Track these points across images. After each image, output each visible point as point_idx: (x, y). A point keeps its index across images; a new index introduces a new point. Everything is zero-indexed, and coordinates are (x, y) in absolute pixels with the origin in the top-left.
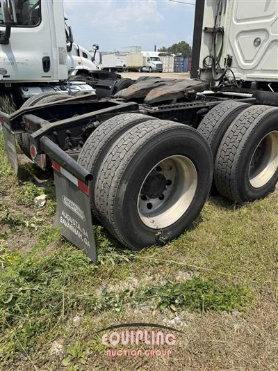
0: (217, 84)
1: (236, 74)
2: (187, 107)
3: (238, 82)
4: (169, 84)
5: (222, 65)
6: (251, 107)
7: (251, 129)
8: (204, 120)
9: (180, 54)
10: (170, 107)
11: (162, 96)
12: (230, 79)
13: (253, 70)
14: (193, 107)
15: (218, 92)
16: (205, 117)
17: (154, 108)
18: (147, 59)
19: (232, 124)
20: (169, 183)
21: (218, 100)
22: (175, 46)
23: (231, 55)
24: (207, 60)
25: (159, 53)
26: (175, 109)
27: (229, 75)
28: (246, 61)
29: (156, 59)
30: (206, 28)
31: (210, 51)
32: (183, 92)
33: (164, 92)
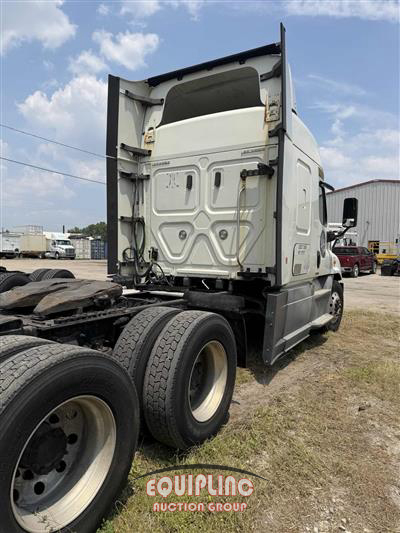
0: (143, 280)
1: (163, 269)
2: (99, 318)
3: (168, 277)
4: (72, 287)
5: (147, 258)
6: (181, 314)
7: (182, 342)
8: (124, 334)
9: (99, 237)
10: (72, 320)
11: (60, 304)
12: (159, 274)
13: (182, 264)
14: (107, 316)
15: (145, 291)
16: (125, 330)
17: (47, 322)
18: (51, 243)
19: (160, 338)
20: (73, 439)
21: (142, 304)
22: (91, 228)
23: (156, 247)
24: (128, 252)
25: (69, 235)
26: (81, 321)
27: (156, 269)
28: (174, 255)
29: (65, 242)
30: (122, 218)
31: (131, 242)
32: (91, 299)
33: (65, 299)
